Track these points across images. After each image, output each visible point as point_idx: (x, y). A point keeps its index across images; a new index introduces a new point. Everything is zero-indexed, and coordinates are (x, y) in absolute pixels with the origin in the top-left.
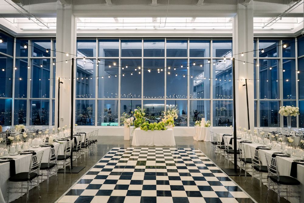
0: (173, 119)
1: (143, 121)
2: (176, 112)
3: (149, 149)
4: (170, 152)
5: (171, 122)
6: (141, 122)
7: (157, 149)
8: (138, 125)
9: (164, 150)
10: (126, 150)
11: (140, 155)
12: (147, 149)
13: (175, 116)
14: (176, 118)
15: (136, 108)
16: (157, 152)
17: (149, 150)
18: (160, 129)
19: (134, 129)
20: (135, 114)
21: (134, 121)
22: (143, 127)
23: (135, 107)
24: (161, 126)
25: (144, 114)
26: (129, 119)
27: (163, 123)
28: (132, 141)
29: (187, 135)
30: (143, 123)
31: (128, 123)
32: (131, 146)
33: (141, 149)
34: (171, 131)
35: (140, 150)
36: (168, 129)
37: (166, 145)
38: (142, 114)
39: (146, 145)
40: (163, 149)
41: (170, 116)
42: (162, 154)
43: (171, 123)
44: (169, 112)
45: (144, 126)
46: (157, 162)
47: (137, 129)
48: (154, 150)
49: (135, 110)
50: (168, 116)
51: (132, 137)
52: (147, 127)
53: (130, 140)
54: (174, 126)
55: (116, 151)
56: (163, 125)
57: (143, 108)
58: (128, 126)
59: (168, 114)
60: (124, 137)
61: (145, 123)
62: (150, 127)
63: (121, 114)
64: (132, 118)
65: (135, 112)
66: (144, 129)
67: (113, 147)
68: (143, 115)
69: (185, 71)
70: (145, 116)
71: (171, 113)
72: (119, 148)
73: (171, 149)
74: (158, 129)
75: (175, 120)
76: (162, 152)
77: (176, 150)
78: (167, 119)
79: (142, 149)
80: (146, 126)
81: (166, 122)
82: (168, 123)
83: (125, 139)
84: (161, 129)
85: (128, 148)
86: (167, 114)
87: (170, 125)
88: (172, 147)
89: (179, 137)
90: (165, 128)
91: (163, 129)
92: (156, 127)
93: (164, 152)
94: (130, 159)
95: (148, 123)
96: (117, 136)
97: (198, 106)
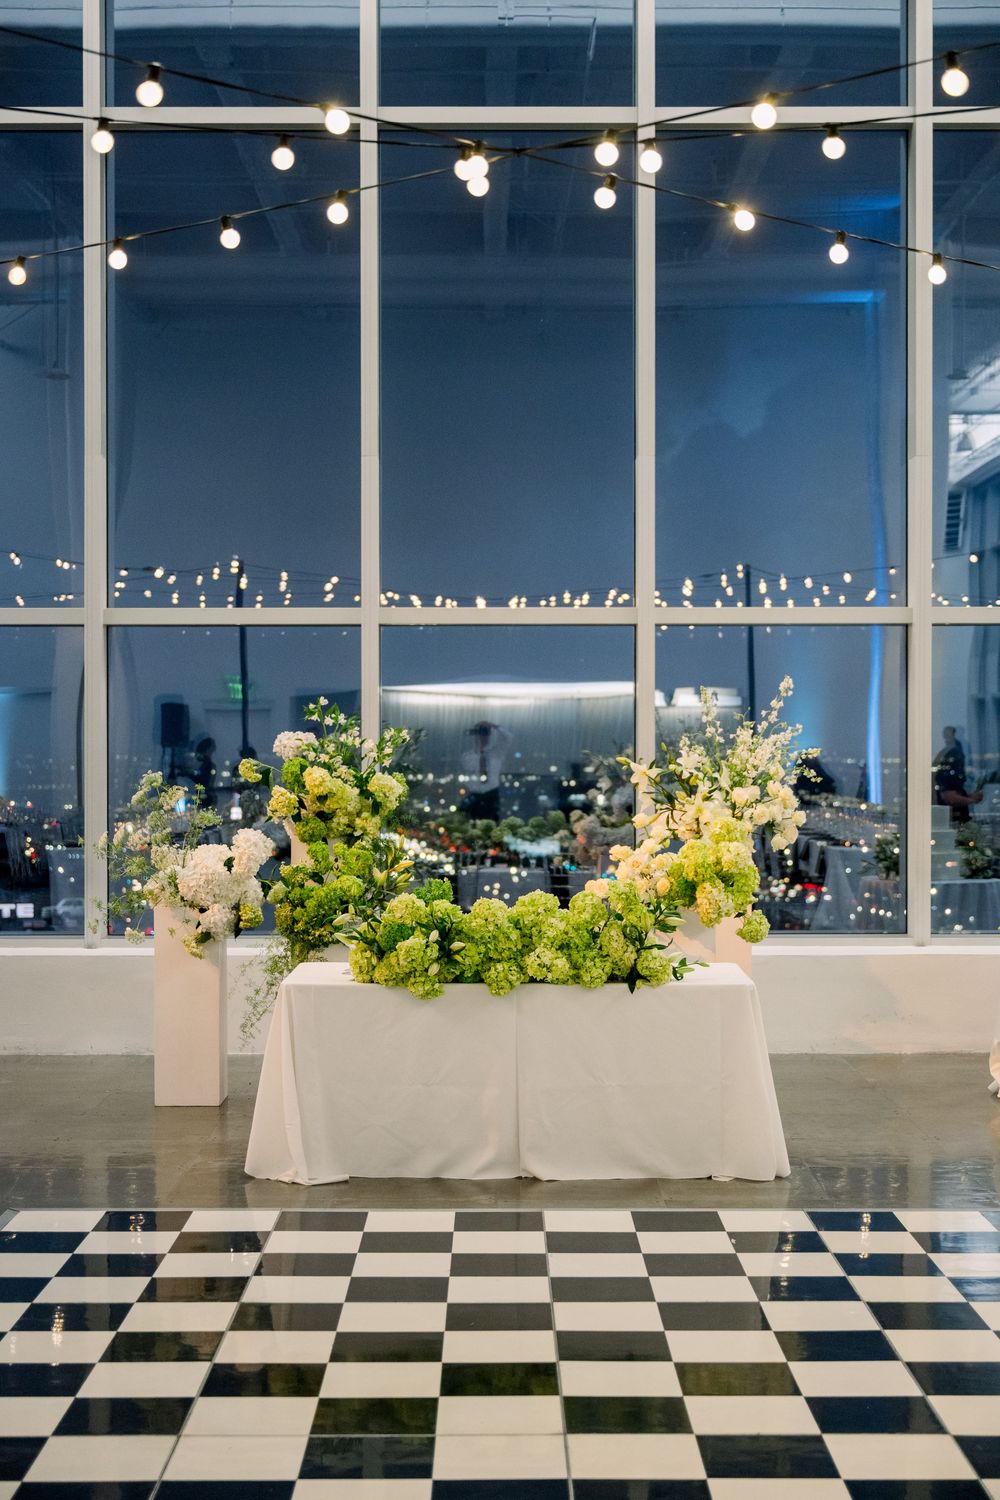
0: (739, 853)
1: (380, 876)
2: (775, 769)
3: (464, 1223)
4: (726, 1266)
5: (727, 880)
6: (352, 884)
7: (559, 1220)
8: (323, 920)
9: (655, 1242)
10: (172, 1237)
11: (361, 1318)
12: (439, 1220)
13: (763, 813)
14: (780, 842)
15: (300, 724)
16: (565, 1265)
17: (469, 1243)
18: (597, 970)
19: (277, 968)
20: (280, 798)
21: (267, 874)
22: (381, 954)
23: (284, 709)
24: (614, 941)
25: (391, 788)
26: (210, 856)
27: (630, 899)
28: (248, 1117)
29: (906, 1041)
30: (381, 896)
31: (204, 899)
32: (236, 1187)
33: (355, 1222)
34: (729, 996)
35: (344, 1242)
36: (694, 976)
37: (676, 1172)
38: (365, 794)
39: (420, 1170)
40: (645, 1222)
41: (715, 814)
42: (635, 1291)
43: (728, 902)
44: (690, 761)
45: (402, 932)
46: (585, 1415)
47: (313, 973)
48: (530, 1243)
49: (288, 743)
50: (689, 809)
51: (254, 1064)
52: (434, 951)
53: (223, 1105)
54: (754, 938)
55: (46, 1264)
56: (631, 918)
57: (384, 725)
58: (206, 937)
59: (680, 794)
60: (150, 1061)
61: (403, 906)
62: (469, 955)
63: (118, 795)
64: (252, 846)
65: (290, 767)
66: (402, 980)
67: (16, 1207)
68: (376, 808)
69: (847, 308)
70: (398, 820)
71: (725, 782)
72: (82, 1220)
73: (737, 1220)
74: (577, 978)
75: (768, 862)
76: (629, 1266)
77: (807, 1243)
78: (676, 844)
79: (381, 1220)
80: (416, 941)
81: (663, 885)
82: (688, 891)
83: (161, 1100)
84: (612, 979)
85: (205, 1220)
86: (672, 788)
87: (711, 923)
88: (747, 1191)
89: (815, 1059)
90: (651, 961)
91: (632, 978)
92: (543, 955)
93: (661, 1264)
94: (226, 1382)
95: (444, 906)
96: (68, 1051)
97: (980, 704)
